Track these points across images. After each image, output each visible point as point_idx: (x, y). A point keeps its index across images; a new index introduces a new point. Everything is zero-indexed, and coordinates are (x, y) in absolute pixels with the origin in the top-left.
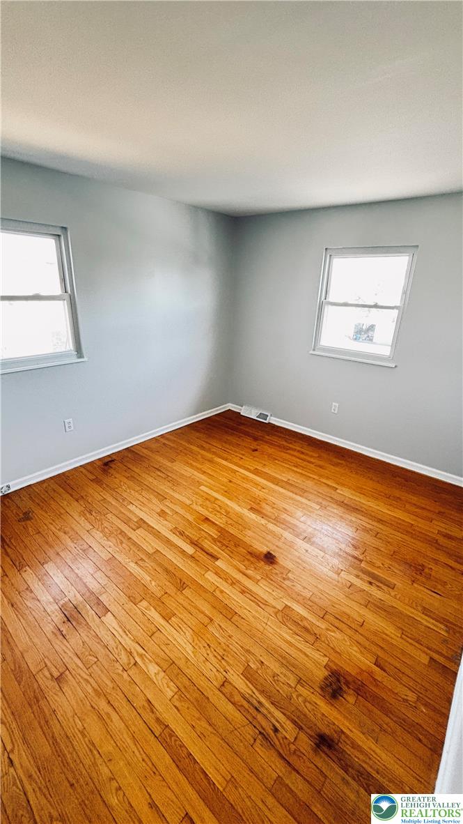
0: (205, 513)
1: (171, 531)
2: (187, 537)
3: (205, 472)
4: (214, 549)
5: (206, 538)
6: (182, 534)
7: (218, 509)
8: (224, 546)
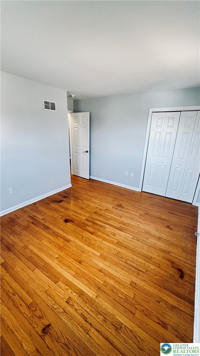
0: (93, 237)
1: (106, 227)
2: (98, 225)
3: (101, 271)
4: (87, 222)
5: (91, 226)
6: (101, 226)
7: (87, 239)
8: (84, 223)
